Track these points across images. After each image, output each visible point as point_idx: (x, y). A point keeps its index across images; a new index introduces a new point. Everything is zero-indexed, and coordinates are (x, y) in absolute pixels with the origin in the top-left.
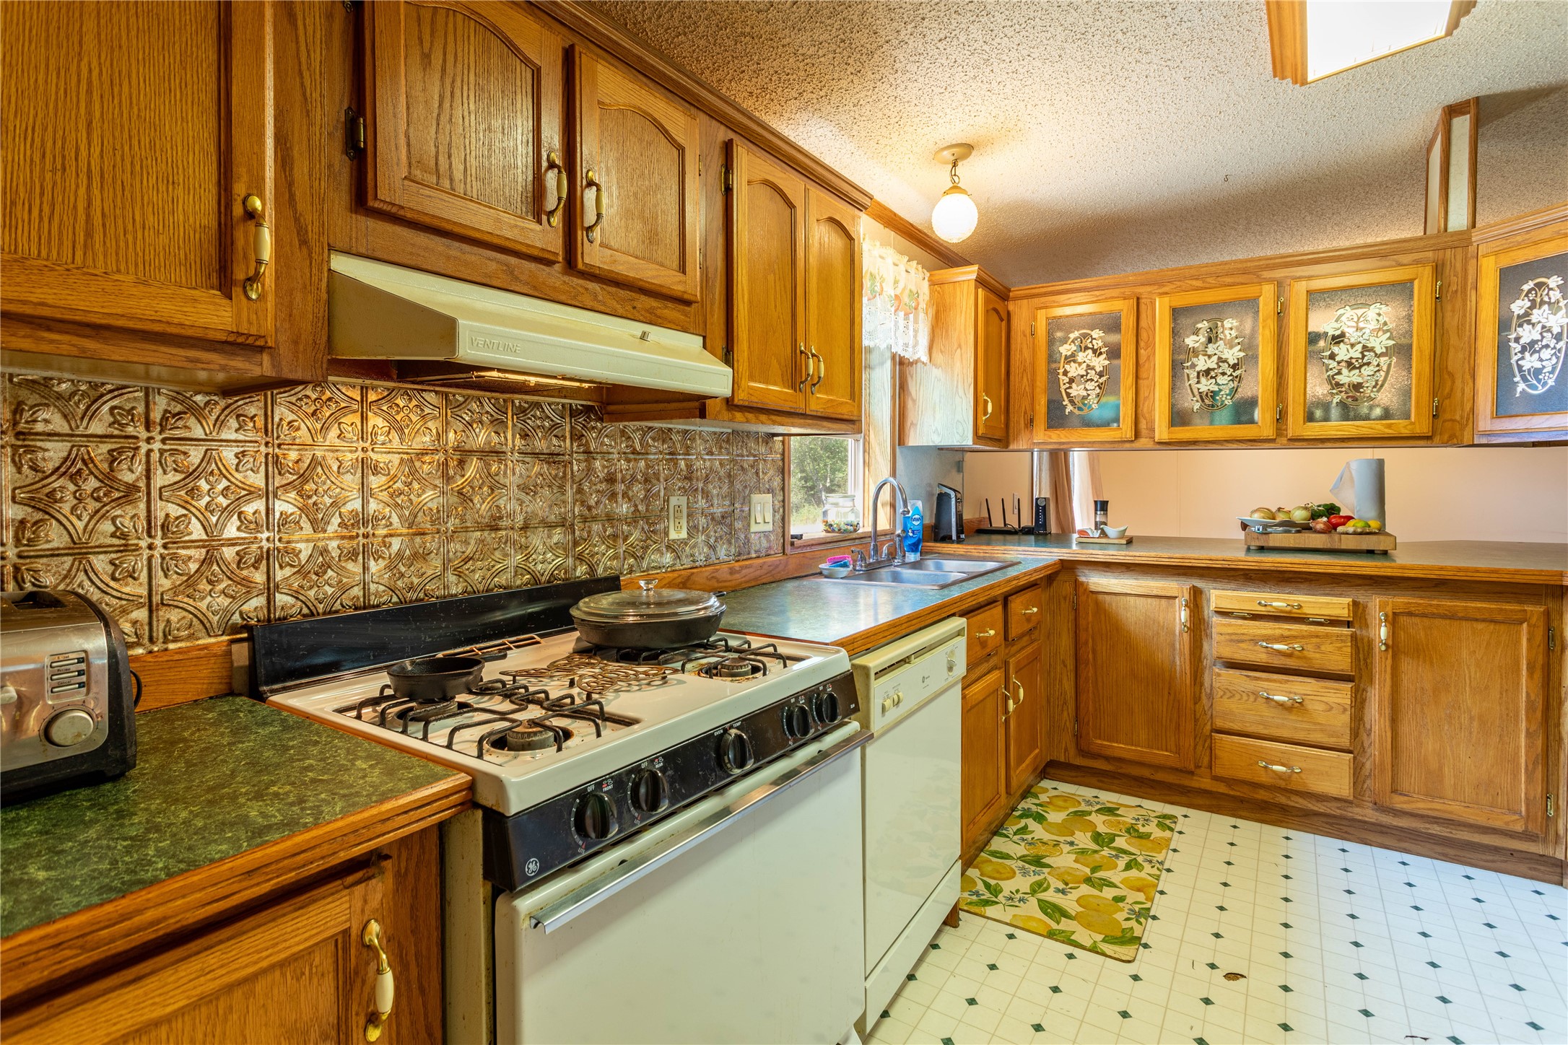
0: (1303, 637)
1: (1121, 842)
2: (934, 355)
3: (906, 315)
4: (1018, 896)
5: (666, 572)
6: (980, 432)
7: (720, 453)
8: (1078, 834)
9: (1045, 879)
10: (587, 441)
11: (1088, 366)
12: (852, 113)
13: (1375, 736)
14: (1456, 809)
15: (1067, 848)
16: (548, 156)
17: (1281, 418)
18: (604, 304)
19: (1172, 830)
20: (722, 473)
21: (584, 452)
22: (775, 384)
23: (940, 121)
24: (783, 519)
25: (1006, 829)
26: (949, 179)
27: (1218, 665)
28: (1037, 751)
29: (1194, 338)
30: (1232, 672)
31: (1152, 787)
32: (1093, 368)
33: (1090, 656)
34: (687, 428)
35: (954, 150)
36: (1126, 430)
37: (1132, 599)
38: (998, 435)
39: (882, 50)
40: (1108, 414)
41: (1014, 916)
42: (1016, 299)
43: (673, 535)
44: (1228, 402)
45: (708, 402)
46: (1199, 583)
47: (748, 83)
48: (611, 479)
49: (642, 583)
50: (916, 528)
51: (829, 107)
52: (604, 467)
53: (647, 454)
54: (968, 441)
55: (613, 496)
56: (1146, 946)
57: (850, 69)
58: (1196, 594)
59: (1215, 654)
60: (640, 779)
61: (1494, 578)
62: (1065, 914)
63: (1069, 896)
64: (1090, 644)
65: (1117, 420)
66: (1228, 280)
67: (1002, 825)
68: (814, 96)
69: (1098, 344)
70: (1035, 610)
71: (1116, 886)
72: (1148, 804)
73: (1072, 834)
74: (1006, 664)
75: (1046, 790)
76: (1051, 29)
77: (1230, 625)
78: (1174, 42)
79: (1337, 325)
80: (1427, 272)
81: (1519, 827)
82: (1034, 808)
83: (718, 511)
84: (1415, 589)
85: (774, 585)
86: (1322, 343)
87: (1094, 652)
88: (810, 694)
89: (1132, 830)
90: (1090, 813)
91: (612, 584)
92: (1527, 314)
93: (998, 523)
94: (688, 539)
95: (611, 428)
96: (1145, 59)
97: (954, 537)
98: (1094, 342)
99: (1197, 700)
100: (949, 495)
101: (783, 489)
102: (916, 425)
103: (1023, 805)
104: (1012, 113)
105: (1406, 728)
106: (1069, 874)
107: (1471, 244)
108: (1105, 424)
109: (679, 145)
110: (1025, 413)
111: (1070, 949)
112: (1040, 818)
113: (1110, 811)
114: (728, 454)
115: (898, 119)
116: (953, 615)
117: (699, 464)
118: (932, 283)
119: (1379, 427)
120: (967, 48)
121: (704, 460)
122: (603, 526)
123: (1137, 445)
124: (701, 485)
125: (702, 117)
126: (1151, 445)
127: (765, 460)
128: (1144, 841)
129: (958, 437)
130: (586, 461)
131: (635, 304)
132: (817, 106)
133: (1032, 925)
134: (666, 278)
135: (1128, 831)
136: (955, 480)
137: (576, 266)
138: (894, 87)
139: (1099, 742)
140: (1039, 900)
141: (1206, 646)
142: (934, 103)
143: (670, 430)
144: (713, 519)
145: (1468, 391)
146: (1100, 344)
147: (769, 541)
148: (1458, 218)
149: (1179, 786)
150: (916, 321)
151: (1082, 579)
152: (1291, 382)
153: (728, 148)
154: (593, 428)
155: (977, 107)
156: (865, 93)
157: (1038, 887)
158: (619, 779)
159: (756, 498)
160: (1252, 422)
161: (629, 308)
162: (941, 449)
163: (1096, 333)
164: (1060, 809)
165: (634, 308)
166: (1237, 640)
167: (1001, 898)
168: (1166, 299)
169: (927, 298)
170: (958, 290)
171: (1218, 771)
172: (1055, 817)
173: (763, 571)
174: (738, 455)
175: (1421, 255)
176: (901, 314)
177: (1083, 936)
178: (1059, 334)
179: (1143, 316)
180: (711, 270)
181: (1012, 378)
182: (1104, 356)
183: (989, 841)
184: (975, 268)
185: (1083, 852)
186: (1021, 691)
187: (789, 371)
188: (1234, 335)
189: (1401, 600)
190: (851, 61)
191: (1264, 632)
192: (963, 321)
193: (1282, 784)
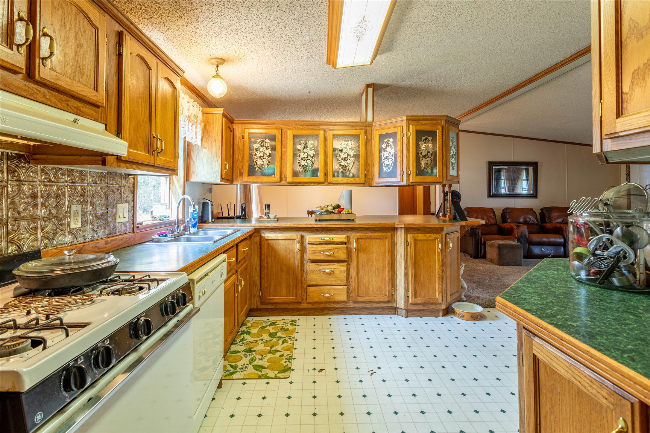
0: (334, 249)
1: (279, 334)
2: (203, 143)
3: (192, 124)
4: (245, 367)
5: (68, 246)
6: (223, 177)
7: (101, 183)
8: (264, 335)
9: (254, 356)
10: (18, 174)
11: (264, 153)
12: (175, 33)
13: (353, 279)
14: (373, 298)
15: (260, 342)
16: (19, 14)
17: (326, 176)
18: (50, 101)
19: (295, 325)
20: (102, 193)
21: (16, 181)
22: (141, 151)
23: (213, 47)
24: (133, 216)
25: (236, 341)
26: (215, 71)
27: (309, 262)
28: (247, 306)
29: (300, 146)
30: (313, 264)
31: (287, 311)
32: (266, 154)
33: (266, 265)
34: (82, 169)
35: (217, 60)
36: (278, 178)
37: (280, 241)
38: (229, 178)
39: (194, 12)
40: (271, 171)
41: (244, 375)
42: (237, 123)
43: (73, 226)
44: (310, 169)
45: (107, 158)
46: (303, 233)
47: (123, 4)
48: (34, 196)
49: (66, 252)
50: (195, 217)
51: (164, 27)
52: (30, 189)
53: (58, 182)
54: (219, 180)
55: (35, 206)
56: (293, 370)
57: (177, 15)
58: (302, 237)
59: (308, 258)
60: (98, 353)
61: (380, 226)
62: (263, 368)
63: (264, 360)
64: (266, 260)
65: (274, 174)
66: (310, 127)
67: (234, 340)
68: (157, 21)
69: (268, 145)
70: (247, 248)
71: (280, 351)
72: (286, 318)
73: (262, 336)
74: (237, 272)
75: (249, 321)
76: (261, 26)
77: (312, 247)
78: (300, 43)
79: (341, 146)
80: (363, 132)
81: (386, 300)
82: (246, 330)
83: (99, 212)
84: (362, 230)
85: (129, 248)
86: (337, 152)
87: (267, 263)
88: (173, 295)
89: (282, 329)
90: (267, 326)
91: (35, 255)
92: (385, 148)
93: (225, 214)
94: (82, 227)
95: (34, 167)
96: (291, 46)
97: (210, 221)
98: (266, 144)
99: (302, 276)
100: (208, 203)
101: (133, 201)
102: (195, 172)
103: (241, 329)
104: (242, 52)
105: (360, 275)
106: (263, 352)
107: (373, 126)
108: (270, 175)
109: (96, 27)
110: (240, 170)
111: (267, 381)
112: (248, 333)
113: (274, 324)
114: (105, 183)
115: (195, 41)
116: (221, 253)
117: (89, 188)
118: (203, 113)
119: (352, 180)
120: (229, 22)
121: (92, 186)
122: (28, 222)
123: (281, 183)
124: (89, 199)
125: (107, 16)
126: (286, 184)
127: (124, 187)
128: (287, 332)
129: (214, 179)
130: (17, 185)
131: (69, 103)
132: (158, 25)
133: (252, 376)
134: (88, 92)
135: (281, 330)
136: (209, 196)
137: (34, 77)
138: (196, 28)
139: (269, 298)
140: (253, 365)
141: (305, 256)
142: (212, 39)
143: (72, 170)
144: (96, 217)
145: (373, 170)
146: (269, 145)
147: (126, 226)
148: (370, 119)
149: (297, 308)
150: (196, 128)
151: (263, 235)
152: (329, 163)
153: (120, 35)
154: (23, 167)
155: (229, 46)
156: (182, 26)
157: (253, 360)
158: (86, 356)
159: (120, 205)
160: (317, 176)
161: (65, 105)
162: (203, 183)
163: (267, 141)
164: (256, 327)
165: (68, 105)
166: (314, 252)
167: (238, 369)
168: (291, 131)
169: (201, 119)
170: (215, 117)
171: (309, 300)
172: (254, 331)
173: (123, 242)
174: (110, 184)
175: (362, 127)
176: (191, 124)
177: (271, 374)
178: (253, 140)
179: (283, 136)
180: (110, 92)
181: (234, 155)
182: (270, 150)
183: (230, 348)
184: (222, 109)
185: (267, 342)
186: (243, 282)
187: (147, 145)
188: (312, 146)
189: (359, 234)
190: (178, 11)
191: (323, 249)
192: (217, 130)
193: (328, 300)
